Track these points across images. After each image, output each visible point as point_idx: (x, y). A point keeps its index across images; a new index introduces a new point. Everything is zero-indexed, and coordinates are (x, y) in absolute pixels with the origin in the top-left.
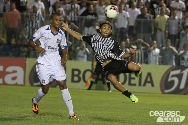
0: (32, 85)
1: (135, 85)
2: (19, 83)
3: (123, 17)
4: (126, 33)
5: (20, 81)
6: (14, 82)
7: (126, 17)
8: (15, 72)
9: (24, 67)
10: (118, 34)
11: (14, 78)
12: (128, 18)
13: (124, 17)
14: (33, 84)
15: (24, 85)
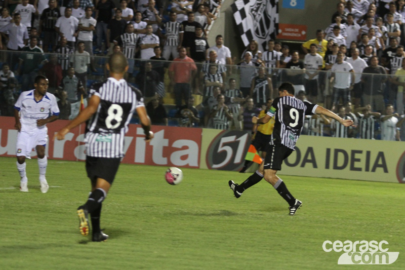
0: (210, 168)
1: (360, 169)
2: (191, 165)
3: (343, 71)
4: (348, 94)
5: (192, 161)
6: (184, 163)
7: (348, 70)
8: (185, 148)
9: (199, 141)
10: (336, 95)
11: (184, 158)
12: (351, 71)
13: (345, 69)
14: (212, 165)
15: (198, 168)
